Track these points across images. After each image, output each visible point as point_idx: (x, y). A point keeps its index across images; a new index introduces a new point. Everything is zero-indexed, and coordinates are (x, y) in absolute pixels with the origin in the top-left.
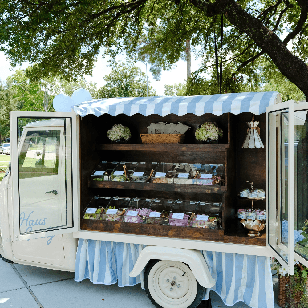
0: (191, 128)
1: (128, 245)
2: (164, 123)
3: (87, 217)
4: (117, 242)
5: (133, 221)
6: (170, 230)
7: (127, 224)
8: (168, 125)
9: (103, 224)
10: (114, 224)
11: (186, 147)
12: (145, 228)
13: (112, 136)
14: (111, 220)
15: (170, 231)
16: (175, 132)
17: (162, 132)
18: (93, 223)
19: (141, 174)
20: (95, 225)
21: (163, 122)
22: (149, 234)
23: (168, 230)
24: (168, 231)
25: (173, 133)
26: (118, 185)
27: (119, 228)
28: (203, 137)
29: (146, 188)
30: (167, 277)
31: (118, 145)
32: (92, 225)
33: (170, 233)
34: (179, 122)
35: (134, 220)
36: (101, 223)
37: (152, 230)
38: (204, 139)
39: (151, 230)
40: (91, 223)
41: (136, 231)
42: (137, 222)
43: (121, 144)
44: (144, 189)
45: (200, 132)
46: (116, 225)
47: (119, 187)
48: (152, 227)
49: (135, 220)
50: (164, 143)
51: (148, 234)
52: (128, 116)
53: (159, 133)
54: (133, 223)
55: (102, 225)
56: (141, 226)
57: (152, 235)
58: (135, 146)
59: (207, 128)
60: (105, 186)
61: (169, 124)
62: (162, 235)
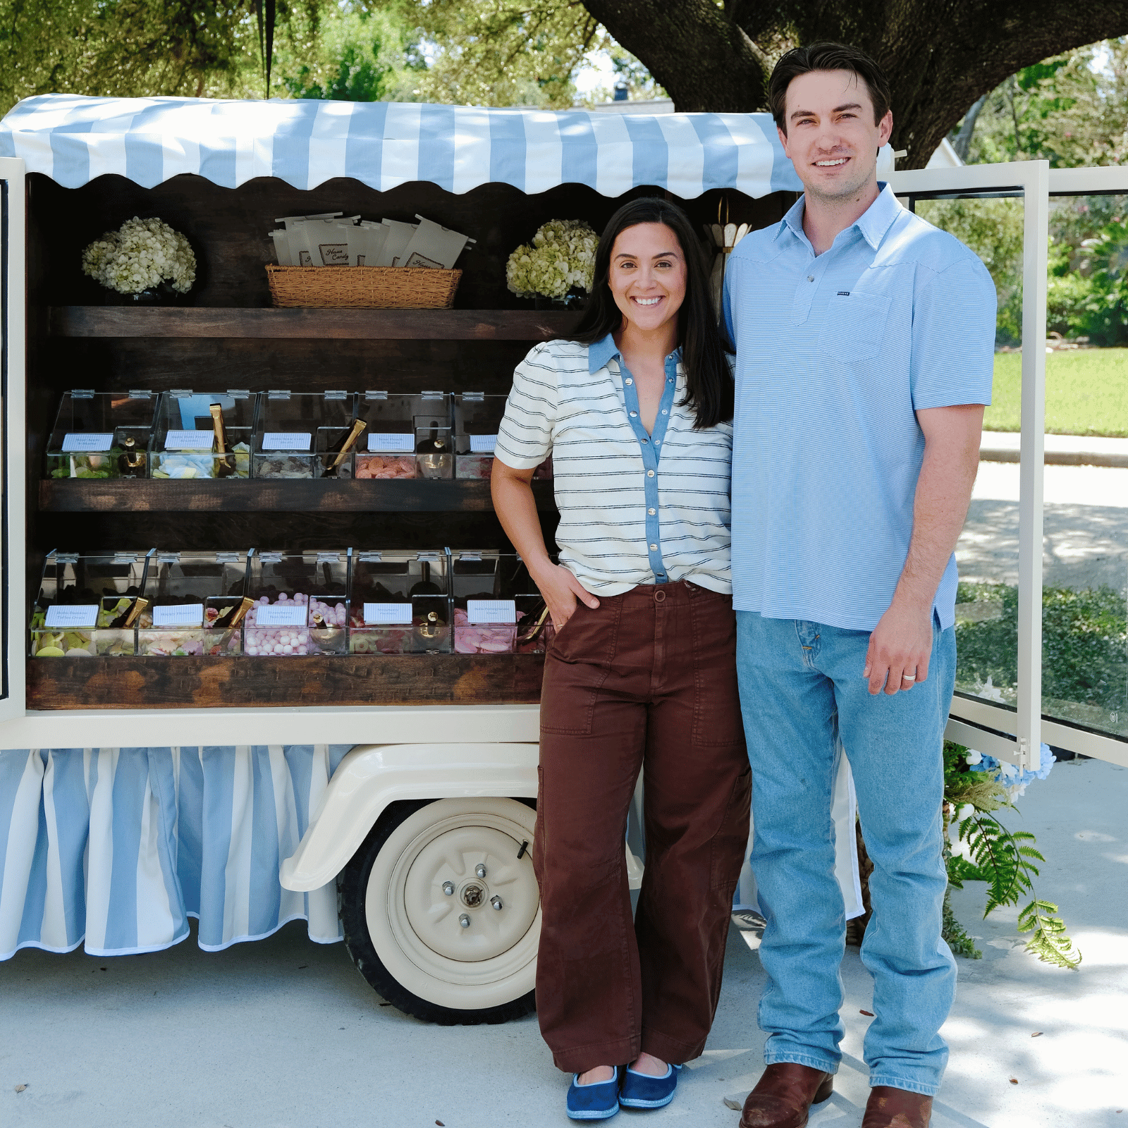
0: (474, 241)
1: (259, 754)
2: (345, 216)
3: (52, 649)
4: (205, 749)
5: (288, 650)
6: (461, 674)
7: (260, 663)
8: (366, 225)
9: (144, 674)
10: (198, 669)
11: (493, 324)
12: (348, 674)
13: (125, 274)
14: (174, 654)
15: (465, 677)
16: (416, 258)
17: (352, 260)
18: (87, 675)
19: (301, 441)
20: (98, 680)
21: (341, 214)
22: (370, 698)
23: (453, 672)
24: (453, 679)
25: (411, 264)
26: (193, 493)
27: (222, 684)
28: (558, 282)
29: (331, 501)
30: (446, 874)
31: (170, 314)
32: (84, 681)
33: (462, 686)
34: (417, 216)
35: (293, 644)
36: (133, 667)
37: (382, 679)
38: (557, 292)
39: (378, 681)
40: (78, 673)
41: (306, 690)
42: (302, 652)
43: (187, 310)
44: (321, 509)
45: (543, 263)
46: (208, 672)
47: (198, 503)
48: (384, 669)
49: (295, 643)
50: (340, 304)
51: (361, 699)
52: (299, 186)
53: (338, 261)
54: (288, 658)
55: (135, 678)
56: (332, 668)
57: (379, 704)
58: (257, 317)
59: (572, 247)
60: (125, 504)
61: (375, 226)
62: (428, 697)
